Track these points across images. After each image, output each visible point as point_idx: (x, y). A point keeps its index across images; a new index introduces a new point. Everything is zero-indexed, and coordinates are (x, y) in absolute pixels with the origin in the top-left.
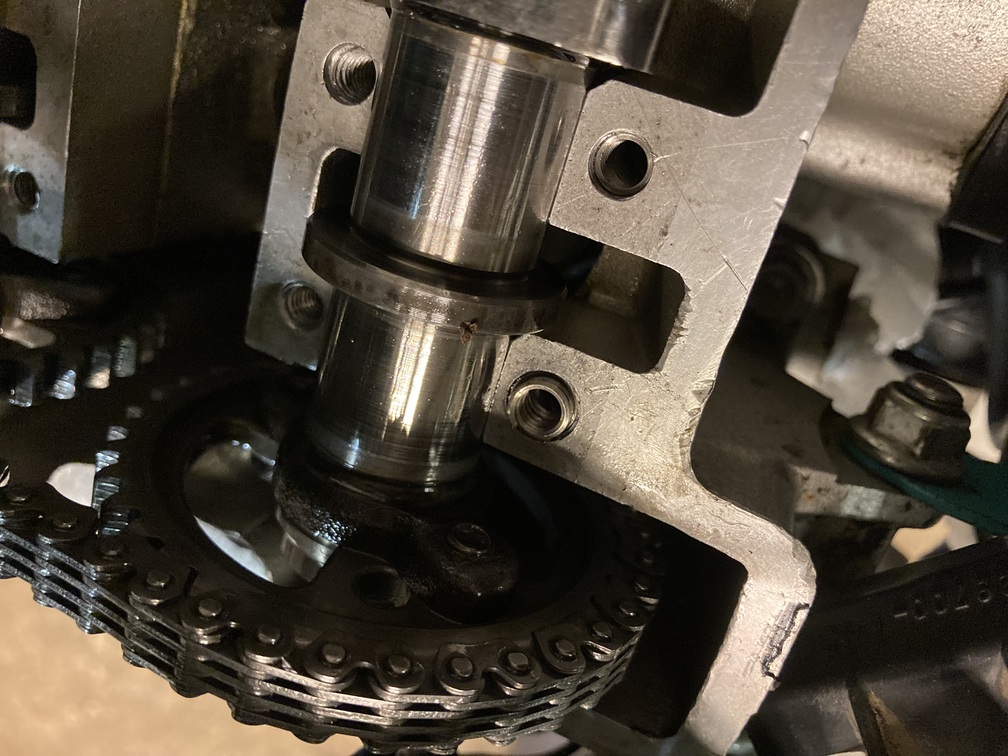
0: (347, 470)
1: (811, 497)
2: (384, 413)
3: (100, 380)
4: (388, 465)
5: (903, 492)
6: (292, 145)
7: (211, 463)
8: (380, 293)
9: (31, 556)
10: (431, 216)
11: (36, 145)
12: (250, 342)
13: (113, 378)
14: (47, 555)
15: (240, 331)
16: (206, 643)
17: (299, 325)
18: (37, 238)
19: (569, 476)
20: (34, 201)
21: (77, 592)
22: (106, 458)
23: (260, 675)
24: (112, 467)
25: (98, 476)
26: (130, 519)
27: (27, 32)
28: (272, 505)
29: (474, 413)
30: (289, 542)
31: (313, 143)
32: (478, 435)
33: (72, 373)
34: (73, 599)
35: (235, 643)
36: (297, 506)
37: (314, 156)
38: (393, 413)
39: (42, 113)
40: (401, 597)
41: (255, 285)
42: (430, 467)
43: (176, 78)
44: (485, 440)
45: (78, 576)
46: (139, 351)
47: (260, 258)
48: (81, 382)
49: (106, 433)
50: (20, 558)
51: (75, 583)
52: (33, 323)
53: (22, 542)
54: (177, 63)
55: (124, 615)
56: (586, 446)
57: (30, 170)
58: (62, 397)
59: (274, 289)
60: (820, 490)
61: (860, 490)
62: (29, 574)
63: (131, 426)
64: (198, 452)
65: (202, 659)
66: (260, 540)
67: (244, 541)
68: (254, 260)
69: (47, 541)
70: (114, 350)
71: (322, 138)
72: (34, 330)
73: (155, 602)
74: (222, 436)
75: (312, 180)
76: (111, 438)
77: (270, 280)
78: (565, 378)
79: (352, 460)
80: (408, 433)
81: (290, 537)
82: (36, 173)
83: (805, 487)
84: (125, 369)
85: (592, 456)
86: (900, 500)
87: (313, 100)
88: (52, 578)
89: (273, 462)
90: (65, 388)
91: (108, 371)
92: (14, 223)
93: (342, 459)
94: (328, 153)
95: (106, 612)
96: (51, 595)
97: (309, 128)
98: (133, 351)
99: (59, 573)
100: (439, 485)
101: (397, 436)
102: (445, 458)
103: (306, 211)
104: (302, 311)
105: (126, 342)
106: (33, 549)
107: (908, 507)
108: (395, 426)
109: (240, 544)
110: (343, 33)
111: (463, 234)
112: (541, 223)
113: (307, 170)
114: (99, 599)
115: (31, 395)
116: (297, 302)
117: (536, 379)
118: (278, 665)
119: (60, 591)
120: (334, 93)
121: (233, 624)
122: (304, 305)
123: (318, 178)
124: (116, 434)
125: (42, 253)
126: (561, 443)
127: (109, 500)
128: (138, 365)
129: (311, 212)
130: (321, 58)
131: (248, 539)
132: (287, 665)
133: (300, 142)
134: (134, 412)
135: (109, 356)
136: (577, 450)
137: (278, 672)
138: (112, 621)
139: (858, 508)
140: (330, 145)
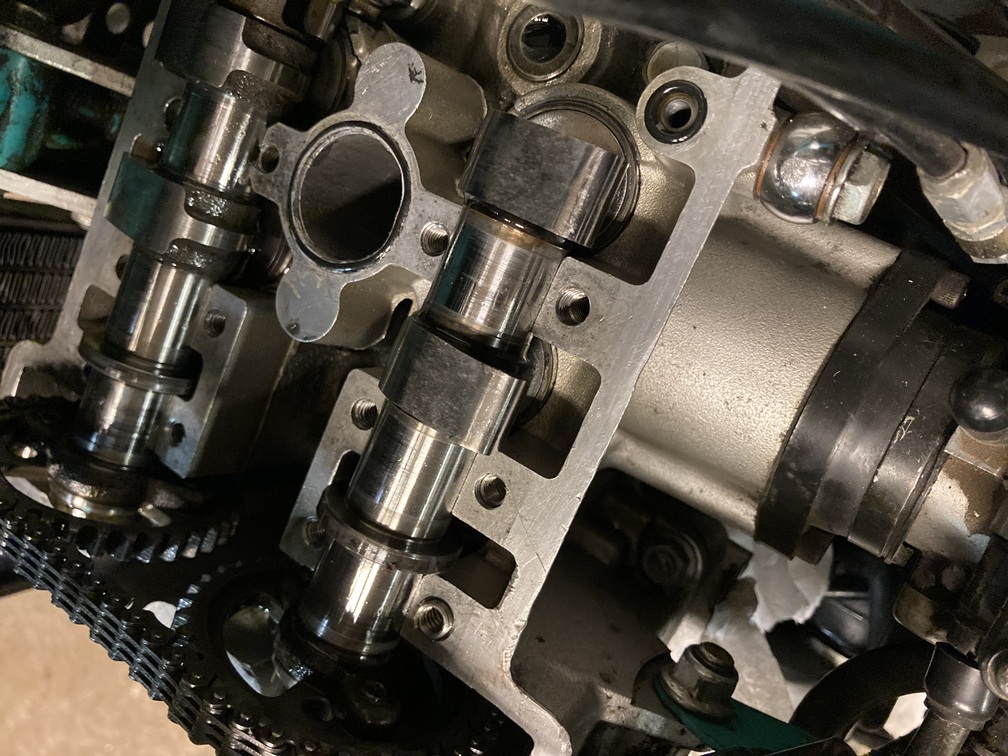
0: (316, 636)
1: (613, 712)
2: (344, 608)
3: (191, 553)
4: (341, 639)
5: (680, 721)
6: (328, 443)
7: (245, 618)
8: (347, 540)
9: (135, 650)
10: (386, 504)
11: (191, 412)
12: (282, 547)
13: (199, 552)
14: (143, 650)
15: (279, 541)
16: (213, 713)
17: (311, 543)
18: (176, 462)
19: (444, 664)
20: (180, 440)
21: (153, 674)
22: (185, 603)
23: (236, 736)
24: (187, 608)
25: (177, 613)
26: (190, 640)
27: (200, 352)
28: (271, 650)
29: (396, 616)
30: (276, 676)
31: (339, 445)
32: (397, 630)
33: (176, 547)
34: (150, 678)
35: (227, 717)
36: (284, 652)
37: (339, 452)
38: (349, 607)
39: (198, 395)
40: (329, 717)
41: (292, 515)
42: (365, 644)
43: (278, 379)
44: (401, 633)
45: (156, 665)
46: (218, 538)
47: (298, 501)
48: (179, 553)
49: (187, 588)
50: (128, 650)
51: (153, 669)
52: (161, 509)
53: (132, 641)
54: (282, 370)
55: (174, 690)
56: (456, 648)
57: (183, 423)
58: (167, 559)
59: (301, 520)
60: (619, 708)
61: (648, 713)
62: (131, 660)
63: (203, 587)
64: (237, 610)
65: (209, 722)
66: (261, 673)
67: (251, 671)
68: (294, 502)
69: (145, 642)
70: (203, 534)
71: (344, 443)
72: (160, 513)
73: (193, 686)
74: (252, 602)
75: (335, 465)
76: (190, 591)
77: (301, 514)
78: (450, 604)
79: (321, 632)
80: (355, 621)
81: (277, 673)
82: (187, 426)
83: (609, 704)
84: (207, 547)
85: (457, 654)
86: (677, 726)
87: (343, 423)
88: (142, 664)
89: (278, 622)
90: (170, 554)
91: (196, 548)
92: (166, 449)
93: (316, 629)
94: (346, 452)
95: (165, 688)
96: (139, 674)
97: (338, 437)
98: (214, 537)
99: (147, 661)
100: (369, 656)
101: (348, 622)
102: (376, 639)
103: (328, 481)
104: (316, 535)
105: (212, 532)
106: (137, 646)
107: (683, 732)
108: (349, 616)
109: (249, 673)
110: (365, 393)
111: (402, 517)
112: (447, 513)
113: (333, 458)
114: (164, 680)
115: (150, 555)
116: (315, 529)
117: (433, 602)
118: (246, 732)
119: (144, 672)
120: (355, 421)
121: (229, 706)
122: (318, 531)
123: (338, 464)
124: (193, 590)
125: (177, 471)
126: (442, 643)
127: (181, 627)
128: (216, 546)
129: (330, 483)
130: (352, 402)
131: (255, 672)
132: (250, 732)
133: (333, 443)
134: (206, 578)
135: (199, 539)
136: (450, 649)
137: (246, 737)
138: (166, 694)
139: (647, 726)
140: (347, 448)
